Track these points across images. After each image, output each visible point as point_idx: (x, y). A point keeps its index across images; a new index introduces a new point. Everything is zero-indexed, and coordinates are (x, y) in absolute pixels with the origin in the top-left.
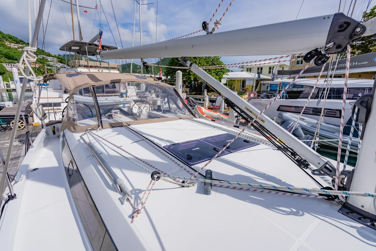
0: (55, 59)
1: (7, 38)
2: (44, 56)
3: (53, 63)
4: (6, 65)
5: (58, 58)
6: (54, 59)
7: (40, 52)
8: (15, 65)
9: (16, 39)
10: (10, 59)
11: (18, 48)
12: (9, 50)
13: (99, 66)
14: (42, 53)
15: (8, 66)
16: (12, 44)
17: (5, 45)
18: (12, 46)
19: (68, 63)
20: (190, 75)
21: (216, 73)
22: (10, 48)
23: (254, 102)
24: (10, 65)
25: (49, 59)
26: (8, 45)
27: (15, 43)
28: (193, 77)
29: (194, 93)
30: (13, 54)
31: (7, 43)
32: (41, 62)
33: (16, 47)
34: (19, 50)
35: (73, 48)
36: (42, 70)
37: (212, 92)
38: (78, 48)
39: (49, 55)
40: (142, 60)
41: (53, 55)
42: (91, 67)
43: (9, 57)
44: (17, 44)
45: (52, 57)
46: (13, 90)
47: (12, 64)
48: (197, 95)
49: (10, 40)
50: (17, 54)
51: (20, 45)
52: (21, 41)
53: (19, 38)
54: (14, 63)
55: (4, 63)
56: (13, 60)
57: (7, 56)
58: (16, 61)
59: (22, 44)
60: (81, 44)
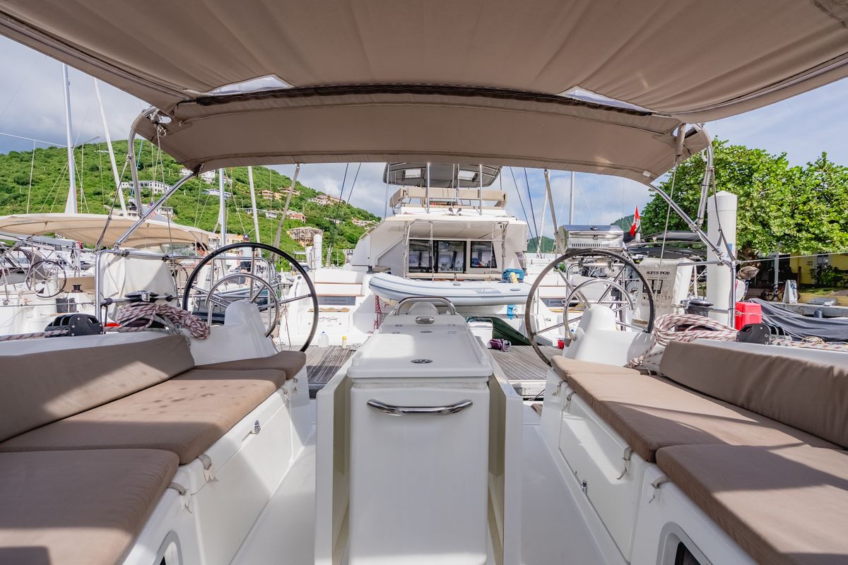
1: (356, 213)
9: (366, 214)
12: (354, 230)
17: (352, 223)
18: (359, 223)
22: (355, 227)
26: (355, 223)
27: (364, 220)
31: (354, 220)
35: (408, 174)
38: (418, 172)
49: (358, 215)
51: (368, 222)
52: (371, 216)
53: (370, 212)
59: (371, 220)
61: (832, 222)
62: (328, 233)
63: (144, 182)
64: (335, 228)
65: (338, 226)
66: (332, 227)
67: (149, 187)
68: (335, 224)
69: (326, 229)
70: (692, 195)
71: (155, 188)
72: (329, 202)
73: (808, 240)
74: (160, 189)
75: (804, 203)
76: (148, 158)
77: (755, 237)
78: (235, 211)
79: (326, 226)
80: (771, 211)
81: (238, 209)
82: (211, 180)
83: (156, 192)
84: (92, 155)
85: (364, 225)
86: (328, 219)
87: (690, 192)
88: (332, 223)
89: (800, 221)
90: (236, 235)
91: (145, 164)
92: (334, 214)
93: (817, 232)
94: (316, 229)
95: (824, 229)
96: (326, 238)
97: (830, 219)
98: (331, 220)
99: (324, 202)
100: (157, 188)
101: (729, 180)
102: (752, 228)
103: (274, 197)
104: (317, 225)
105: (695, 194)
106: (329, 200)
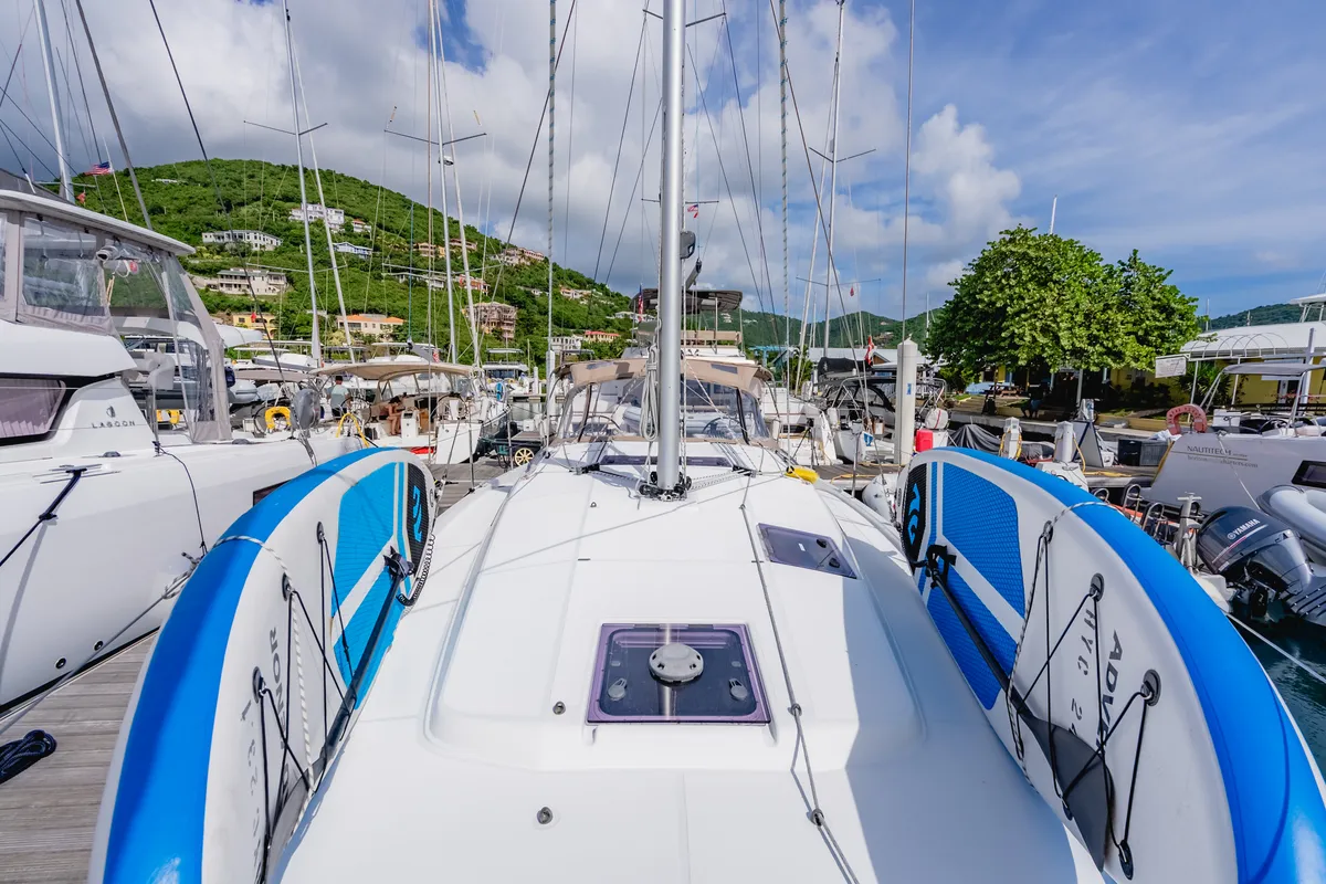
1: (565, 277)
2: (628, 313)
4: (554, 340)
7: (622, 304)
8: (569, 338)
9: (581, 279)
10: (563, 326)
11: (582, 299)
12: (564, 306)
14: (627, 303)
15: (556, 343)
16: (572, 291)
17: (560, 293)
18: (571, 295)
20: (1016, 347)
21: (1140, 333)
22: (565, 301)
23: (1192, 446)
24: (560, 340)
26: (565, 295)
27: (578, 289)
28: (1027, 353)
29: (1042, 412)
30: (570, 314)
31: (564, 291)
32: (619, 329)
34: (581, 302)
37: (1122, 412)
43: (563, 322)
44: (580, 289)
47: (565, 338)
48: (1052, 421)
49: (569, 282)
50: (577, 313)
51: (585, 292)
52: (589, 283)
53: (587, 275)
54: (568, 335)
55: (550, 336)
56: (567, 327)
57: (559, 319)
58: (572, 330)
59: (590, 289)
61: (1128, 334)
62: (524, 312)
63: (237, 232)
64: (535, 303)
65: (539, 299)
66: (528, 301)
67: (246, 241)
68: (533, 296)
69: (519, 305)
70: (987, 296)
71: (253, 241)
72: (523, 261)
73: (1101, 354)
74: (263, 243)
75: (1104, 311)
76: (238, 191)
77: (1043, 351)
78: (381, 278)
79: (521, 299)
80: (1062, 321)
81: (384, 275)
82: (338, 227)
83: (258, 249)
84: (148, 186)
85: (579, 296)
86: (522, 288)
87: (986, 292)
88: (529, 295)
89: (1095, 332)
90: (384, 317)
91: (233, 202)
92: (532, 280)
93: (1110, 345)
94: (504, 305)
95: (1118, 342)
96: (522, 320)
97: (1125, 331)
98: (527, 289)
99: (515, 261)
100: (259, 242)
101: (1030, 280)
102: (1042, 340)
103: (437, 253)
104: (507, 298)
105: (991, 295)
106: (523, 257)
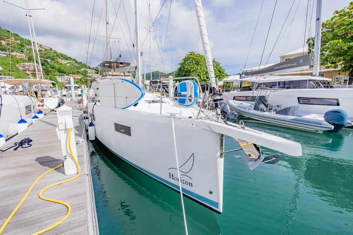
0: (94, 71)
1: (60, 56)
2: (85, 69)
3: (92, 74)
4: (58, 77)
5: (96, 70)
6: (92, 71)
7: (82, 66)
8: (64, 77)
9: (66, 57)
10: (61, 73)
12: (60, 66)
13: (119, 74)
14: (84, 66)
15: (59, 78)
16: (63, 60)
17: (58, 61)
18: (63, 62)
19: (102, 74)
22: (61, 64)
24: (60, 77)
25: (89, 71)
26: (60, 62)
27: (65, 60)
30: (63, 68)
31: (59, 60)
32: (82, 74)
33: (66, 63)
34: (67, 65)
35: (106, 65)
36: (83, 81)
38: (108, 64)
39: (90, 68)
40: (135, 71)
41: (92, 68)
42: (115, 75)
43: (60, 71)
44: (66, 60)
45: (91, 69)
46: (64, 95)
47: (62, 77)
49: (62, 58)
50: (66, 68)
51: (68, 61)
52: (69, 58)
53: (68, 56)
54: (63, 76)
55: (56, 76)
56: (63, 73)
57: (59, 70)
58: (65, 74)
59: (70, 60)
60: (110, 63)
62: (44, 67)
65: (49, 63)
68: (47, 62)
72: (41, 49)
86: (42, 59)
92: (46, 56)
96: (44, 70)
98: (45, 59)
101: (195, 64)
105: (187, 67)
106: (41, 47)
